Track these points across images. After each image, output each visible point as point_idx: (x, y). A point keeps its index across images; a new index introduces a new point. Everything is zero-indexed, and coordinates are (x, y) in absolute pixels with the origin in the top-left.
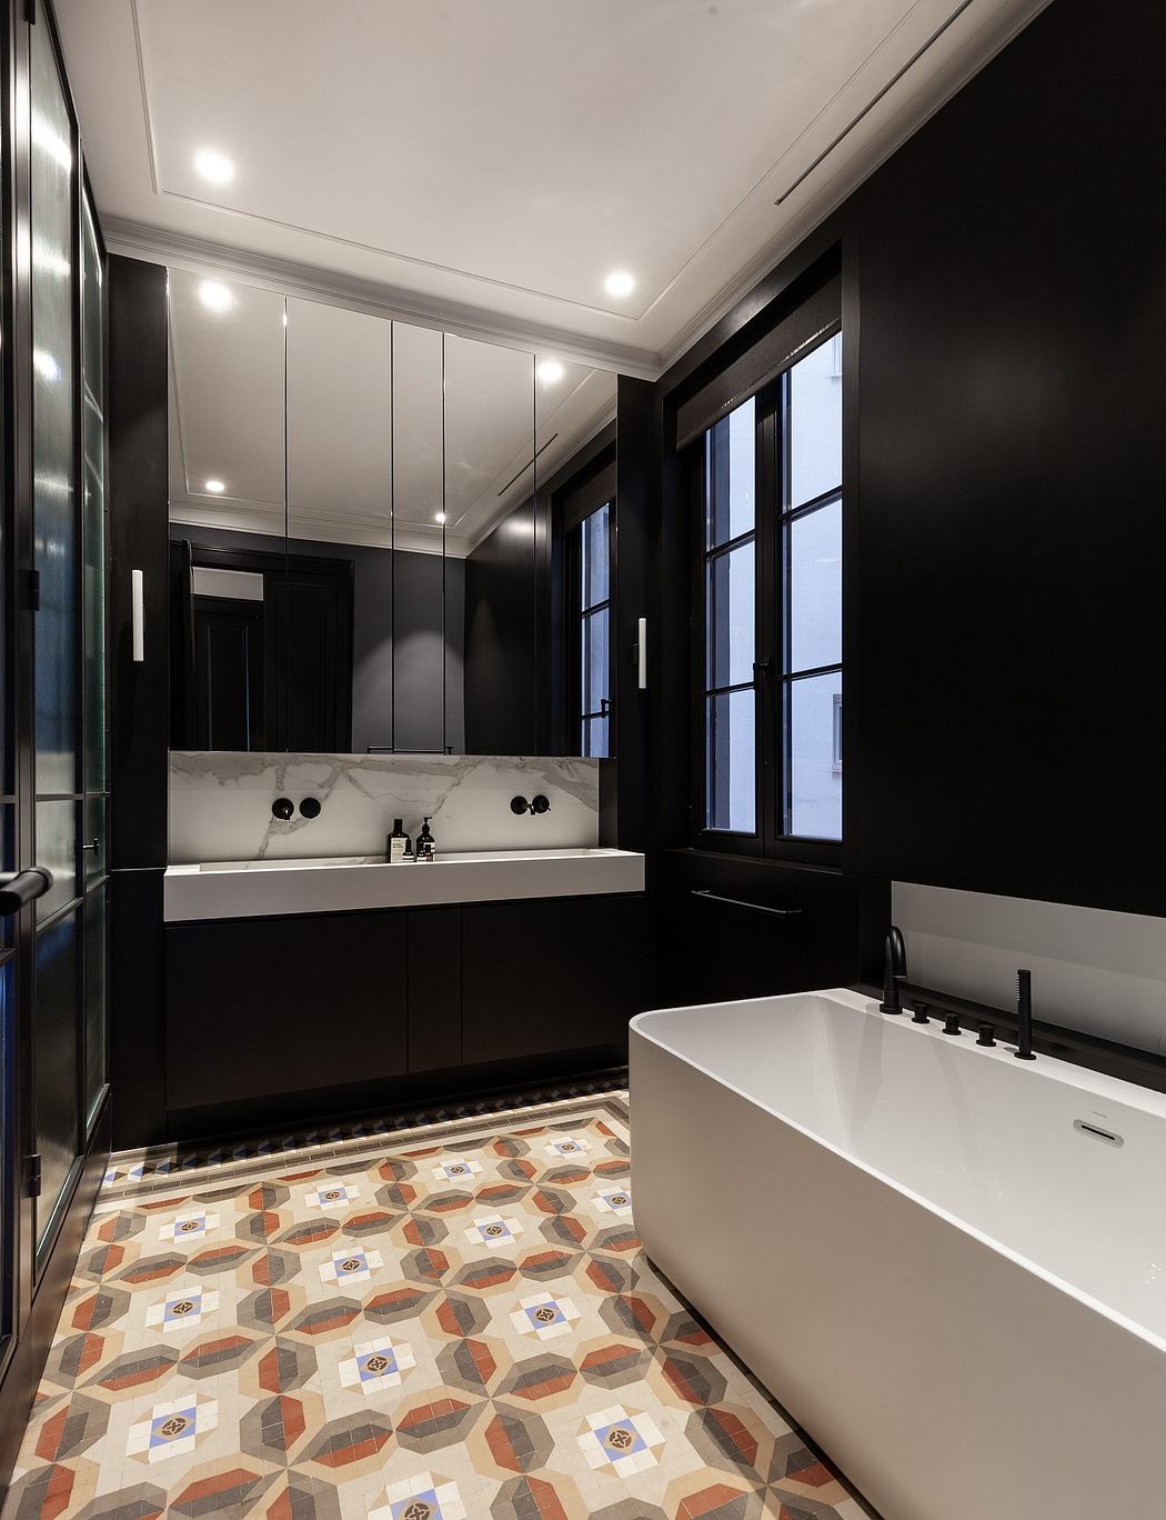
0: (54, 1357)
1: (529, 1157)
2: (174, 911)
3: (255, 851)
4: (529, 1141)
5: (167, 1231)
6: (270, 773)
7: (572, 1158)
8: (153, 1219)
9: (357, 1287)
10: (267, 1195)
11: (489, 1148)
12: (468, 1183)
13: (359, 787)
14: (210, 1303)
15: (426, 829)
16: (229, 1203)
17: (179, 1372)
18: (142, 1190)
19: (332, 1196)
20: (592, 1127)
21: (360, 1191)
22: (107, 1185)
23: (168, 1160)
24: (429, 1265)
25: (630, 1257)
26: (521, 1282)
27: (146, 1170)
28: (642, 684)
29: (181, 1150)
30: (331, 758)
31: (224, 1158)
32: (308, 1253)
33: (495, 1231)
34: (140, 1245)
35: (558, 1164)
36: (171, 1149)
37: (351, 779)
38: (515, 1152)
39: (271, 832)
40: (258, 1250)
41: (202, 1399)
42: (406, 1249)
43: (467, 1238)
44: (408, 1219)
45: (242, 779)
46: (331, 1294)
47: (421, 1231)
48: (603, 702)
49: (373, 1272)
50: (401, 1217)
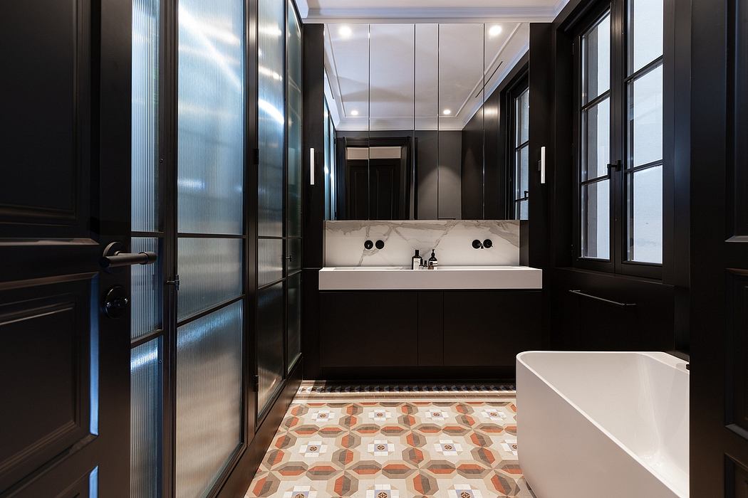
0: (267, 456)
1: (473, 415)
2: (323, 286)
3: (357, 263)
4: (474, 407)
5: (315, 416)
6: (364, 229)
7: (494, 420)
8: (311, 410)
9: (382, 458)
10: (355, 409)
11: (454, 407)
12: (439, 422)
13: (400, 235)
14: (323, 449)
15: (433, 254)
16: (339, 410)
17: (307, 475)
18: (310, 397)
19: (380, 415)
20: (508, 406)
21: (392, 416)
22: (299, 392)
23: (321, 387)
24: (415, 456)
25: (516, 478)
26: (457, 476)
27: (313, 390)
28: (543, 181)
29: (327, 384)
30: (389, 223)
31: (342, 390)
32: (365, 438)
33: (448, 447)
34: (304, 419)
35: (487, 422)
36: (323, 383)
37: (397, 232)
38: (466, 411)
39: (364, 255)
40: (346, 431)
41: (312, 489)
42: (406, 446)
43: (435, 448)
44: (409, 433)
45: (353, 232)
46: (369, 458)
47: (415, 439)
48: (526, 192)
49: (389, 453)
50: (407, 431)
